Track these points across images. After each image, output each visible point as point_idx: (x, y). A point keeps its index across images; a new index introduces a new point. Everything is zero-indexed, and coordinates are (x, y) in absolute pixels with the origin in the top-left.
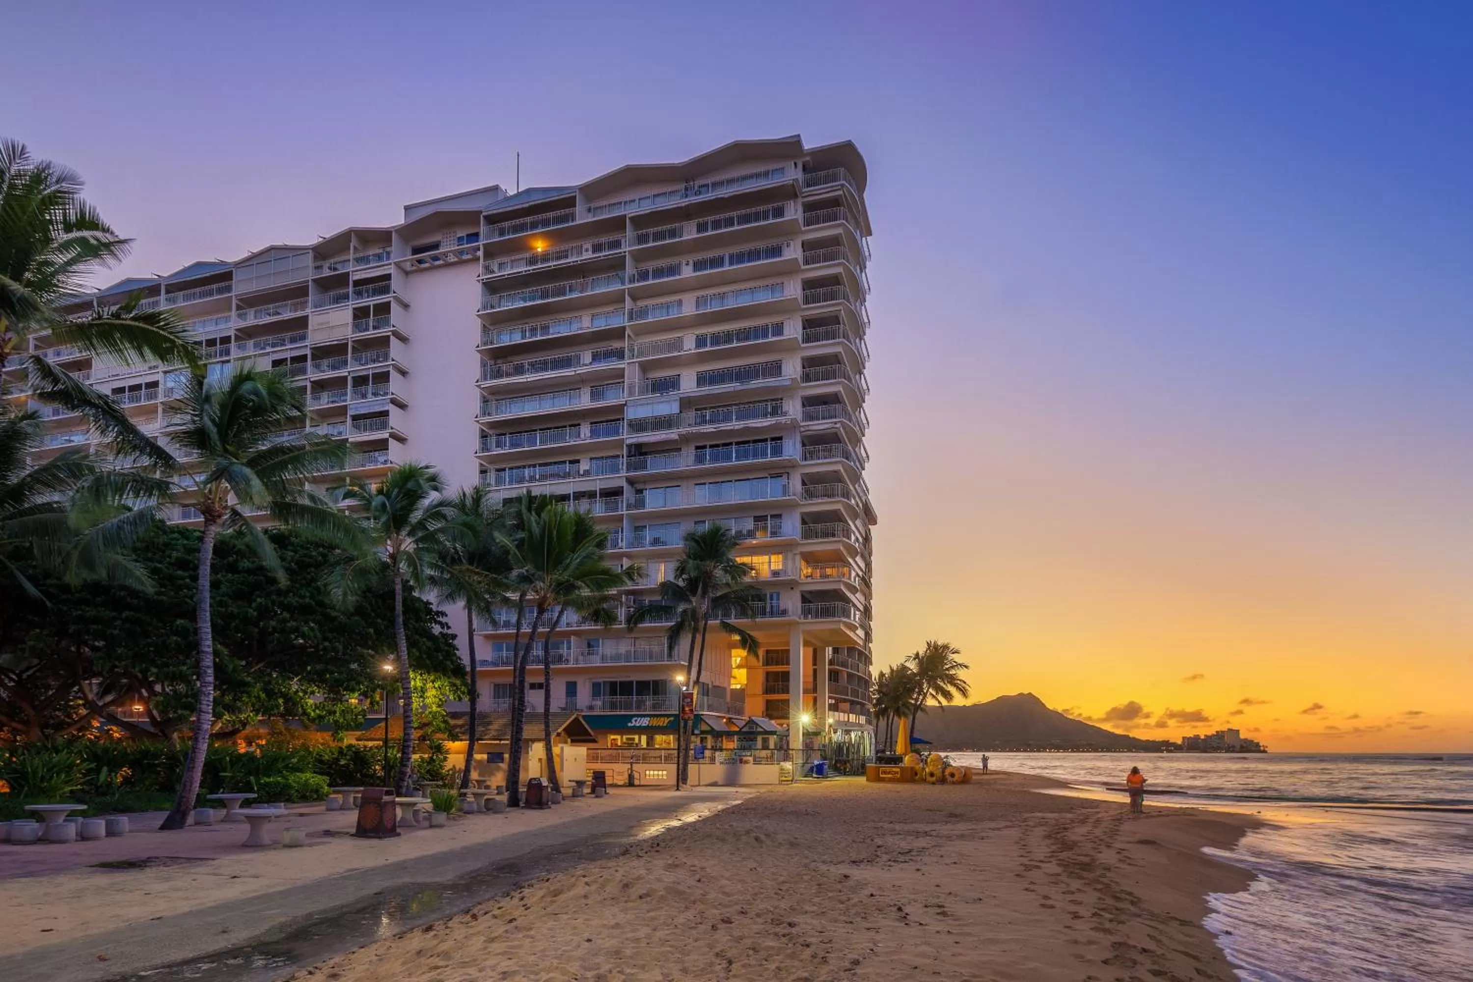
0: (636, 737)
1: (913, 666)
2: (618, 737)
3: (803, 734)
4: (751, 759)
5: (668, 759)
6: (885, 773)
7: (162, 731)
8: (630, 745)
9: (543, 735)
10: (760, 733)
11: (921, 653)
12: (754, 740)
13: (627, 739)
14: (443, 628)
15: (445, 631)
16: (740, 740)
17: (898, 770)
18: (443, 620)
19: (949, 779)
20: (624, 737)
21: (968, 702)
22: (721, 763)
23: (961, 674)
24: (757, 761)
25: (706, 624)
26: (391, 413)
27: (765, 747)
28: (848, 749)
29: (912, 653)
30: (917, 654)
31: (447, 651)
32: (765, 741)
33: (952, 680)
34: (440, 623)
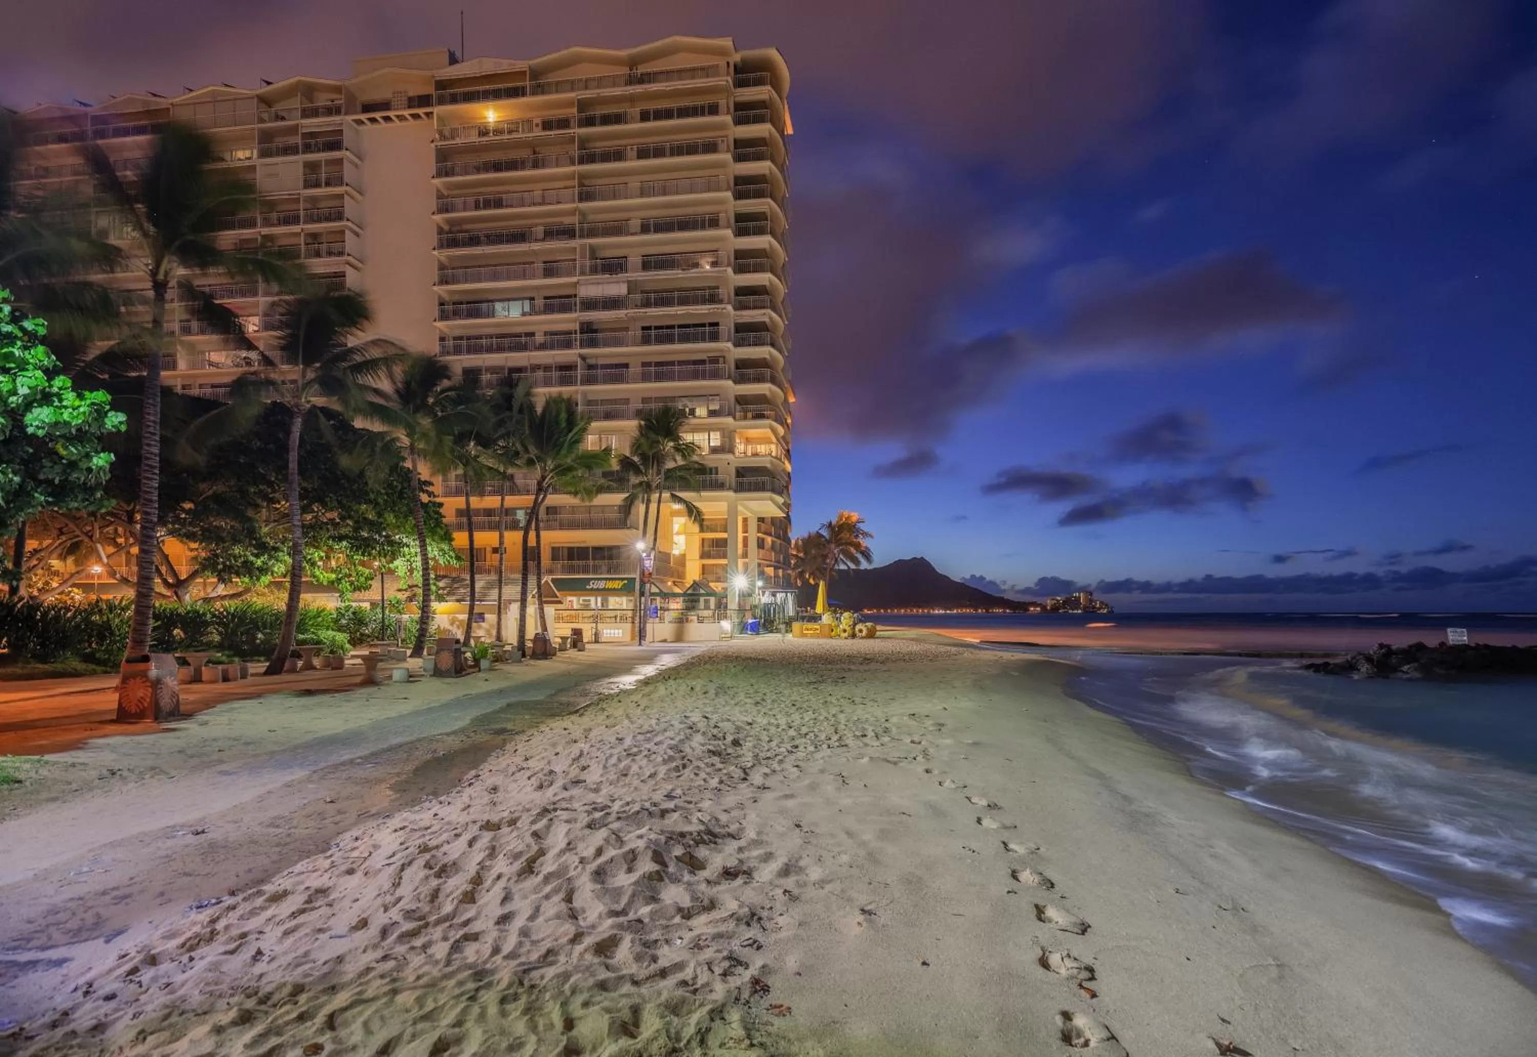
0: (593, 599)
1: (825, 533)
2: (574, 599)
3: (739, 595)
4: (695, 618)
5: (623, 619)
6: (808, 630)
7: (176, 593)
8: (586, 607)
9: (519, 597)
10: (703, 595)
11: (834, 523)
12: (698, 601)
13: (584, 600)
14: (430, 496)
15: (432, 499)
16: (684, 601)
17: (818, 627)
18: (430, 489)
19: (858, 634)
20: (582, 598)
21: (869, 567)
22: (670, 622)
23: (865, 542)
24: (701, 620)
25: (660, 497)
26: (347, 275)
27: (707, 607)
28: (774, 609)
29: (825, 522)
30: (830, 523)
31: (436, 519)
32: (707, 602)
33: (858, 546)
34: (427, 492)
